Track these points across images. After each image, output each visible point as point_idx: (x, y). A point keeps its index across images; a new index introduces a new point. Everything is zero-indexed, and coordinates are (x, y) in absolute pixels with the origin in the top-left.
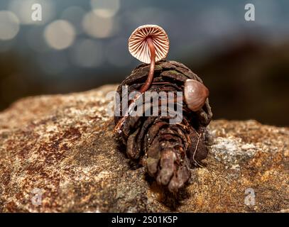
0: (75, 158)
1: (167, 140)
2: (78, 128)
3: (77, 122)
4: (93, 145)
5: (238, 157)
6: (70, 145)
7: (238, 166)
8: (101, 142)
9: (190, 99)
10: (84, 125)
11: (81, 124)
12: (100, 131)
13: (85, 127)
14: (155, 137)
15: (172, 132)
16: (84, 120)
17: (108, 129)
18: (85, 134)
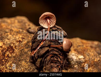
0: (13, 62)
1: (54, 63)
2: (13, 46)
3: (12, 43)
4: (20, 56)
5: (77, 62)
6: (10, 55)
7: (77, 66)
8: (23, 55)
9: (65, 47)
10: (15, 45)
11: (14, 44)
12: (22, 48)
13: (16, 46)
14: (49, 62)
15: (56, 60)
16: (15, 42)
17: (25, 47)
18: (16, 50)
